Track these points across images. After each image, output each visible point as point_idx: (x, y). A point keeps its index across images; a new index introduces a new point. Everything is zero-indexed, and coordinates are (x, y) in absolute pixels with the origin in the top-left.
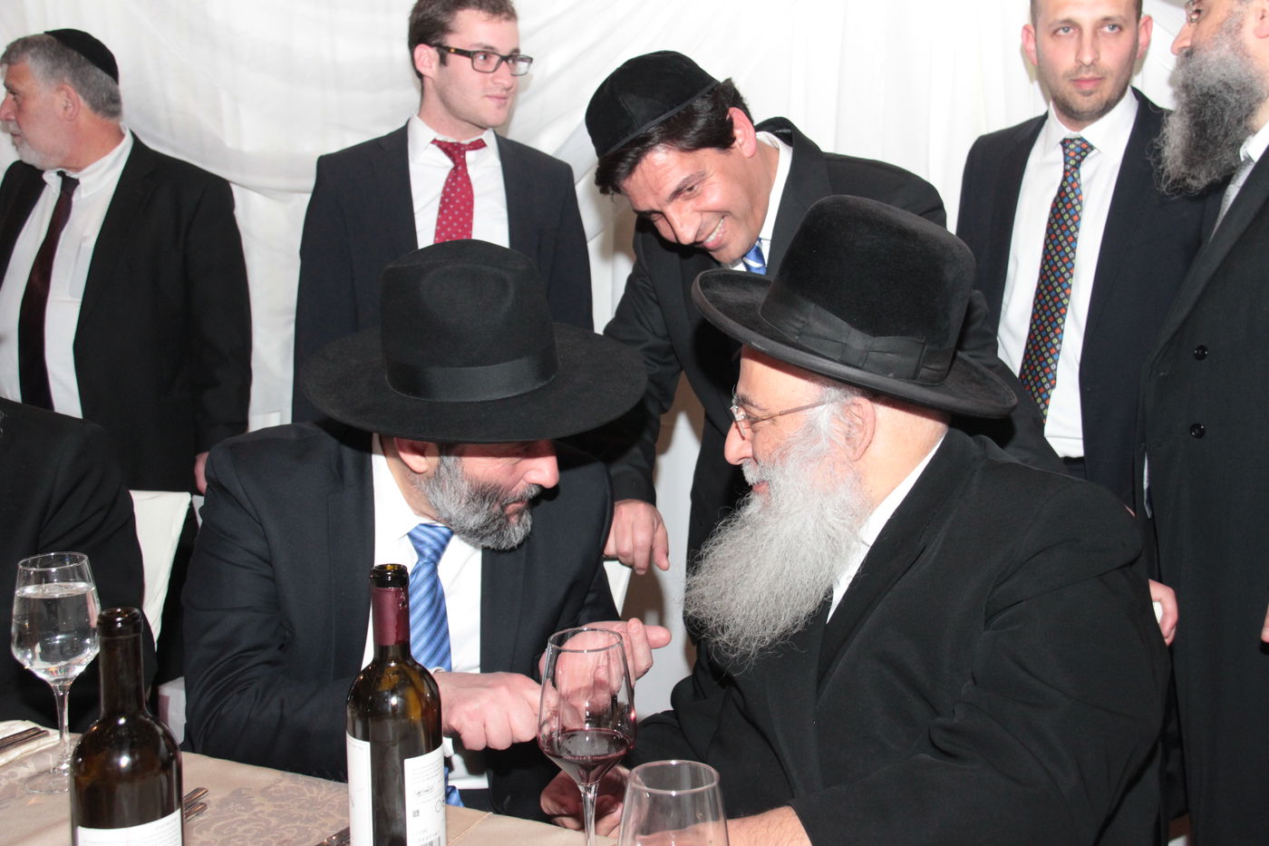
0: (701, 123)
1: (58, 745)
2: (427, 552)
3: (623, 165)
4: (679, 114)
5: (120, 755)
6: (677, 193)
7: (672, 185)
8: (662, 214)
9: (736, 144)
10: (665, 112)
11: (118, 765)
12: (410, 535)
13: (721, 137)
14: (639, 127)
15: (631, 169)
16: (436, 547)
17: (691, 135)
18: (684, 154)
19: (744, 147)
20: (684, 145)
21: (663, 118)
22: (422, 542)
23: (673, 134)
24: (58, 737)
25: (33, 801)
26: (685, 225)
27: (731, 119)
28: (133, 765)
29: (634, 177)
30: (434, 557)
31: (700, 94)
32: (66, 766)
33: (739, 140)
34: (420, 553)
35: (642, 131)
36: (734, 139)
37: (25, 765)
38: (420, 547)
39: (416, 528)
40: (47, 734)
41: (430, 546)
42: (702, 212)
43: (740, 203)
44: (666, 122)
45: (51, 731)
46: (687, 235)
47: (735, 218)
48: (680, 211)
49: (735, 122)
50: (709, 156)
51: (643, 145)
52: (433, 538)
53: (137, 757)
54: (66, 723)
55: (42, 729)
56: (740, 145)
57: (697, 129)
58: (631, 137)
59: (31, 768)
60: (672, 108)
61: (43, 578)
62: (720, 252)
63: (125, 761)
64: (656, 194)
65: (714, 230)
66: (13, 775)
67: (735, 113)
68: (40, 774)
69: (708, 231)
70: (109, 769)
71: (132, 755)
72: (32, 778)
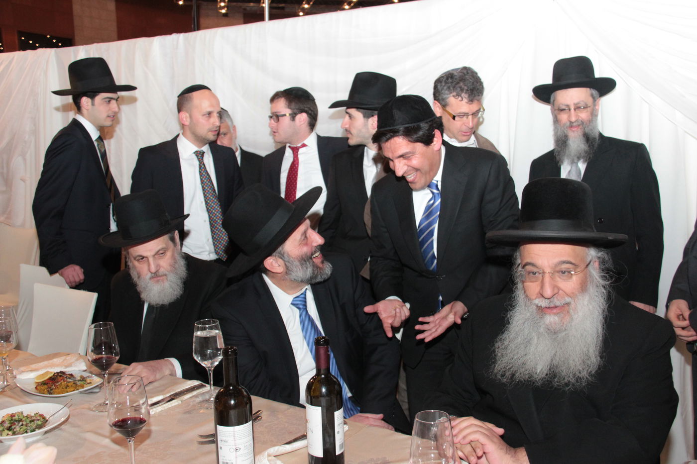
0: (421, 133)
1: (210, 391)
2: (301, 307)
3: (384, 138)
4: (414, 126)
5: (231, 400)
6: (401, 156)
7: (401, 152)
8: (392, 161)
9: (433, 144)
10: (408, 124)
11: (230, 403)
12: (292, 304)
13: (427, 140)
14: (397, 125)
15: (387, 140)
16: (303, 303)
17: (415, 136)
18: (409, 142)
19: (435, 146)
20: (411, 139)
21: (407, 126)
22: (297, 304)
23: (408, 133)
24: (209, 388)
25: (202, 411)
26: (400, 168)
27: (434, 134)
28: (235, 404)
29: (387, 143)
30: (304, 307)
31: (426, 121)
32: (212, 399)
33: (435, 143)
34: (299, 308)
35: (397, 127)
36: (432, 142)
37: (198, 398)
38: (298, 306)
39: (293, 301)
40: (205, 386)
41: (301, 304)
42: (408, 166)
43: (426, 168)
44: (407, 127)
45: (207, 385)
46: (399, 173)
47: (422, 173)
48: (400, 162)
49: (435, 136)
50: (419, 146)
51: (395, 133)
52: (300, 301)
53: (236, 401)
54: (212, 383)
55: (204, 384)
56: (434, 145)
57: (418, 135)
58: (392, 128)
59: (200, 399)
60: (412, 123)
61: (204, 329)
62: (412, 184)
63: (232, 402)
64: (393, 153)
65: (411, 174)
66: (194, 401)
67: (437, 133)
68: (203, 401)
69: (408, 174)
70: (227, 405)
71: (235, 400)
72: (201, 402)
